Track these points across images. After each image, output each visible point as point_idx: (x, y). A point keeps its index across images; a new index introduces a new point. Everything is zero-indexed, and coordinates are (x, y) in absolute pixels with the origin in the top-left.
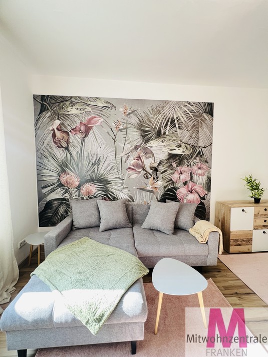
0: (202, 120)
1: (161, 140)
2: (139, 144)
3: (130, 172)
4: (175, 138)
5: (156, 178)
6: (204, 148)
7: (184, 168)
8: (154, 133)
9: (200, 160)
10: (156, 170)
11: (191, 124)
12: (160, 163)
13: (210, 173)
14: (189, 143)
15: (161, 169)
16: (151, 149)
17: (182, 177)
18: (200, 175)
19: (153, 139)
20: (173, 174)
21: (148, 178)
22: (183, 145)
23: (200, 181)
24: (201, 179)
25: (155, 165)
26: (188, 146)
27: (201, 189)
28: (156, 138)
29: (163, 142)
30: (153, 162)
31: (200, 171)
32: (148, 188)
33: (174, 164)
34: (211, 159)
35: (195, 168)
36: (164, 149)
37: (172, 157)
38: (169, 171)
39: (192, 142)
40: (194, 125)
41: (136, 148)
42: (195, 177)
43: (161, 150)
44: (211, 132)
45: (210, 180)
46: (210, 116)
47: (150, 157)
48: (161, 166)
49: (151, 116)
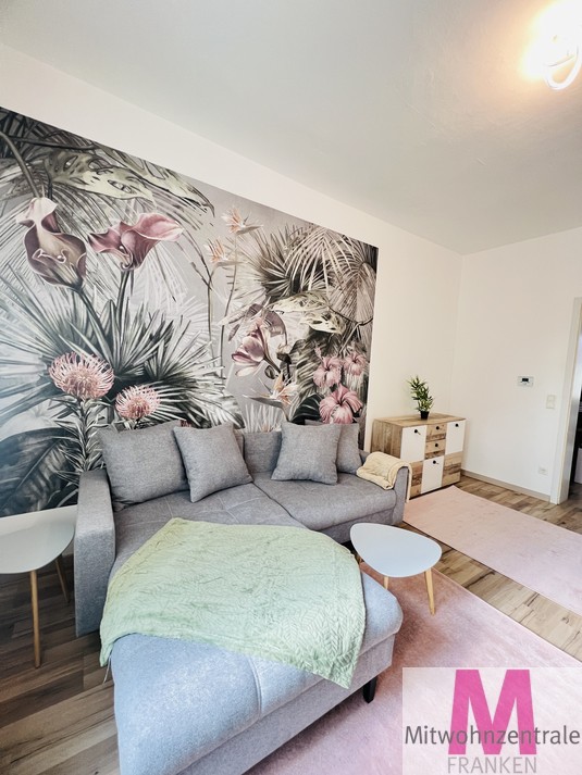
0: (361, 274)
1: (299, 300)
2: (259, 303)
3: (240, 362)
5: (287, 378)
6: (362, 325)
7: (334, 360)
8: (288, 284)
9: (356, 346)
10: (287, 359)
11: (346, 278)
12: (295, 348)
13: (367, 368)
14: (342, 313)
15: (297, 358)
16: (281, 316)
17: (330, 375)
18: (354, 373)
19: (285, 297)
20: (315, 369)
21: (272, 377)
22: (333, 316)
23: (353, 385)
24: (355, 381)
25: (287, 350)
26: (341, 319)
27: (355, 398)
28: (291, 294)
29: (301, 304)
30: (284, 343)
31: (355, 367)
32: (271, 397)
33: (318, 351)
34: (370, 346)
35: (348, 360)
36: (303, 319)
37: (316, 336)
38: (310, 365)
39: (346, 312)
40: (351, 282)
41: (254, 310)
42: (348, 377)
43: (298, 320)
44: (373, 299)
45: (367, 383)
46: (372, 270)
47: (279, 333)
48: (297, 353)
49: (285, 248)
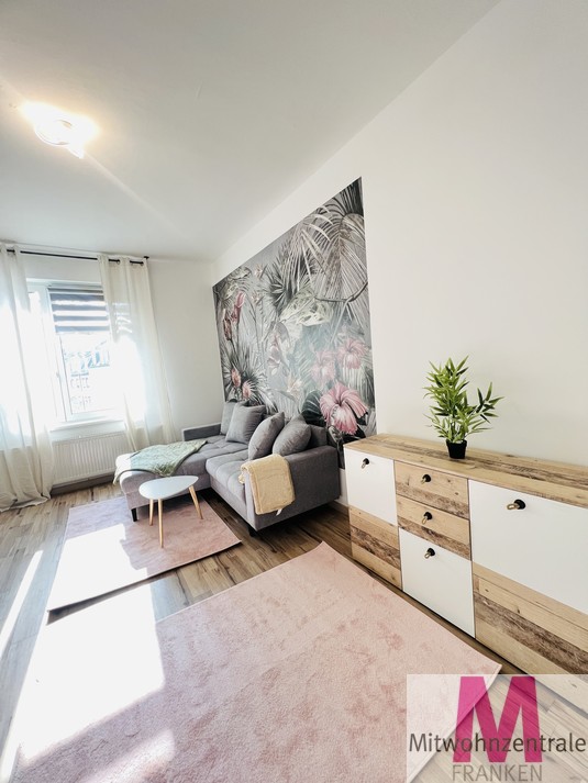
0: (343, 235)
1: (293, 304)
3: (271, 365)
4: (308, 295)
6: (353, 300)
8: (285, 294)
9: (349, 330)
12: (296, 347)
16: (285, 324)
17: (325, 371)
18: (350, 366)
19: (285, 306)
20: (312, 365)
22: (319, 305)
23: (352, 380)
25: (291, 351)
26: (326, 304)
27: (356, 398)
29: (295, 307)
30: (289, 346)
31: (350, 358)
32: (287, 391)
33: (311, 347)
34: (368, 326)
35: (342, 351)
36: (298, 320)
37: (310, 330)
38: (308, 362)
39: (331, 295)
40: (332, 254)
42: (344, 370)
43: (295, 322)
44: (363, 257)
45: (372, 379)
46: (356, 216)
47: (285, 339)
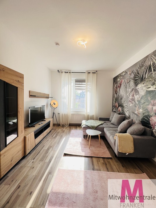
2: (133, 88)
3: (130, 103)
4: (151, 79)
8: (140, 79)
10: (139, 102)
15: (142, 101)
16: (138, 89)
17: (155, 108)
19: (139, 84)
20: (148, 105)
21: (136, 107)
22: (155, 83)
25: (139, 99)
28: (141, 82)
29: (143, 84)
30: (139, 97)
32: (136, 112)
33: (149, 98)
36: (144, 88)
38: (146, 103)
47: (137, 94)
